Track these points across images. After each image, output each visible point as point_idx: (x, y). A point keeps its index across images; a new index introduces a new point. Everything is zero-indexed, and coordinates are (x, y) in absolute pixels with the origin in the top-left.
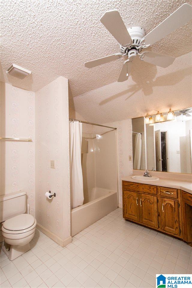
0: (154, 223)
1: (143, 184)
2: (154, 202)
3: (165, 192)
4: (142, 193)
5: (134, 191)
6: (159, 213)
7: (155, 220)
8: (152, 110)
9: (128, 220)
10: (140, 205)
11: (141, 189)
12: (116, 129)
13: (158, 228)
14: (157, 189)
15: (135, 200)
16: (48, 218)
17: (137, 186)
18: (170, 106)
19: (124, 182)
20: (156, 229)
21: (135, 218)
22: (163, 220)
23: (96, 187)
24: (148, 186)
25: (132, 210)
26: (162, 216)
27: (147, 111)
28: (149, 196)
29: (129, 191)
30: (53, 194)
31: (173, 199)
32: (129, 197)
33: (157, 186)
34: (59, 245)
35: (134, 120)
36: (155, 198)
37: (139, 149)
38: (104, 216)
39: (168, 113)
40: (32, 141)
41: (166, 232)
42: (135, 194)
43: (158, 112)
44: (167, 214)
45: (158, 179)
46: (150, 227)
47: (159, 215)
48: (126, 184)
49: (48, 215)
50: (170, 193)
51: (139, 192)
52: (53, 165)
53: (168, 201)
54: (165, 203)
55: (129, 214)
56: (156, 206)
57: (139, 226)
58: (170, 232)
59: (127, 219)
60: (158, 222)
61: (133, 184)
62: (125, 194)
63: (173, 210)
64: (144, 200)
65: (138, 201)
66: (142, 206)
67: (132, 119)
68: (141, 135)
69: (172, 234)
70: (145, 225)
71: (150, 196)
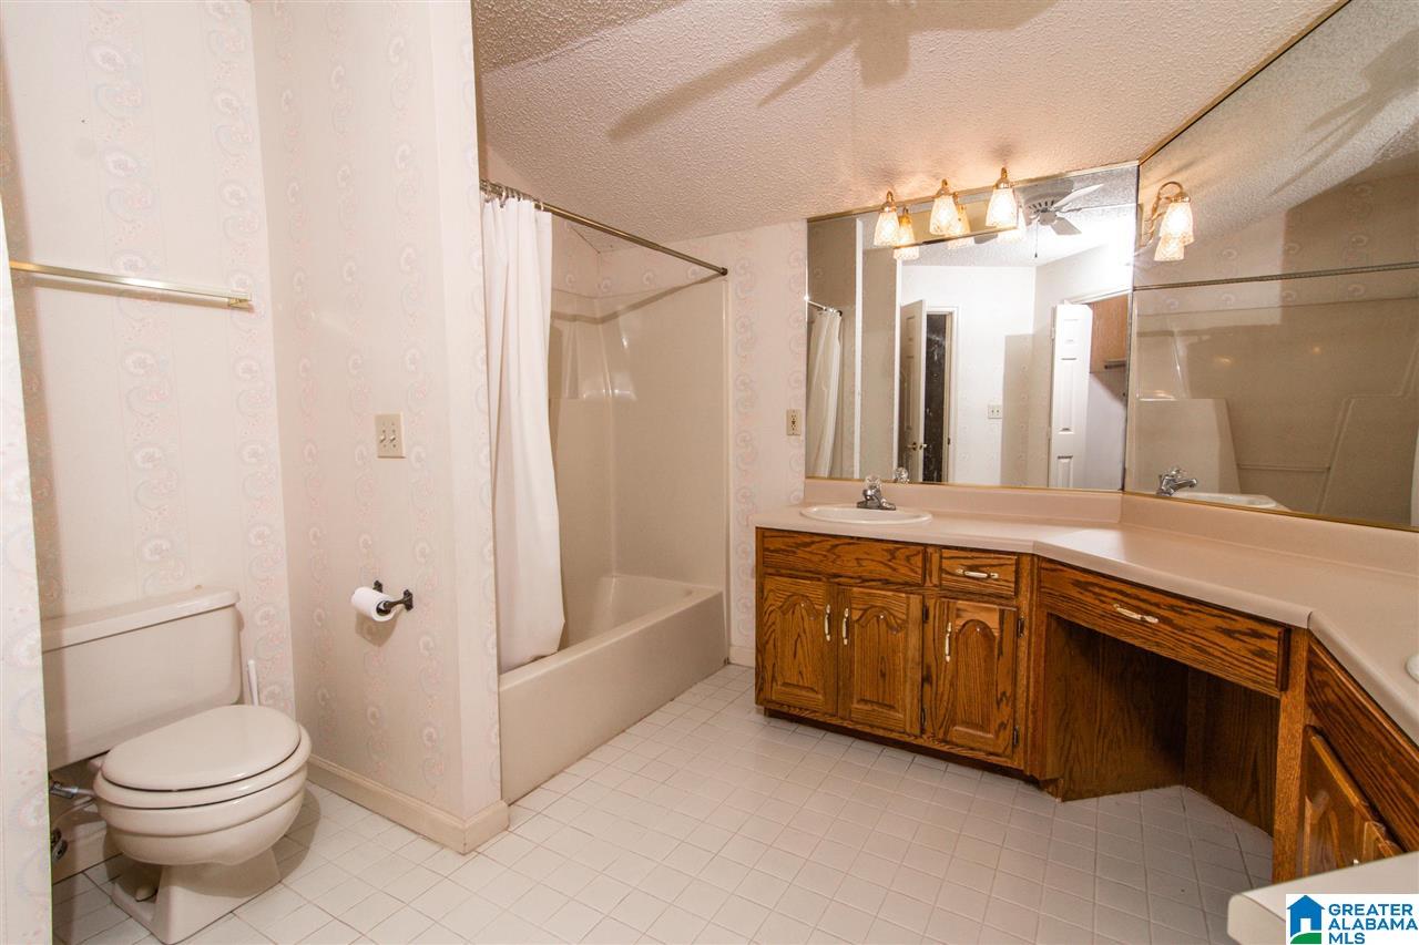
0: (904, 717)
1: (859, 538)
2: (905, 621)
3: (960, 572)
4: (852, 581)
5: (814, 575)
6: (929, 668)
7: (908, 700)
8: (913, 173)
9: (777, 712)
10: (838, 639)
11: (850, 564)
12: (724, 272)
13: (917, 732)
14: (926, 559)
15: (816, 617)
16: (372, 722)
17: (828, 551)
18: (1004, 153)
19: (763, 534)
20: (910, 740)
21: (817, 701)
22: (946, 697)
23: (614, 574)
24: (885, 546)
25: (800, 664)
26: (941, 682)
27: (889, 175)
28: (885, 596)
29: (790, 576)
30: (401, 597)
31: (993, 603)
32: (788, 607)
33: (926, 546)
34: (443, 846)
35: (817, 225)
36: (915, 600)
37: (828, 387)
38: (665, 704)
39: (995, 190)
40: (250, 309)
41: (955, 751)
42: (816, 591)
43: (945, 183)
44: (962, 671)
45: (926, 518)
46: (881, 733)
47: (926, 679)
48: (778, 544)
49: (371, 709)
50: (985, 575)
51: (836, 580)
52: (388, 442)
53: (971, 611)
54: (960, 622)
55: (785, 684)
56: (914, 640)
57: (831, 737)
58: (972, 745)
59: (777, 708)
60: (923, 710)
61: (813, 543)
62: (771, 590)
63: (992, 651)
64: (861, 617)
65: (834, 620)
66: (851, 643)
67: (810, 221)
68: (839, 318)
69: (981, 756)
70: (859, 727)
71: (890, 593)
